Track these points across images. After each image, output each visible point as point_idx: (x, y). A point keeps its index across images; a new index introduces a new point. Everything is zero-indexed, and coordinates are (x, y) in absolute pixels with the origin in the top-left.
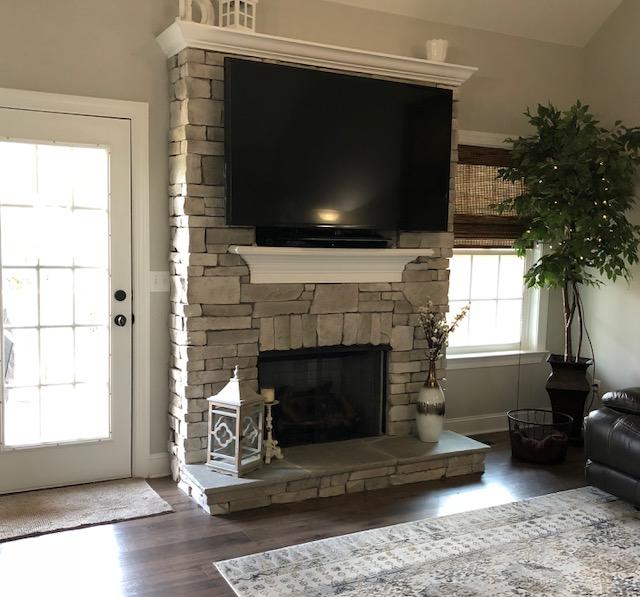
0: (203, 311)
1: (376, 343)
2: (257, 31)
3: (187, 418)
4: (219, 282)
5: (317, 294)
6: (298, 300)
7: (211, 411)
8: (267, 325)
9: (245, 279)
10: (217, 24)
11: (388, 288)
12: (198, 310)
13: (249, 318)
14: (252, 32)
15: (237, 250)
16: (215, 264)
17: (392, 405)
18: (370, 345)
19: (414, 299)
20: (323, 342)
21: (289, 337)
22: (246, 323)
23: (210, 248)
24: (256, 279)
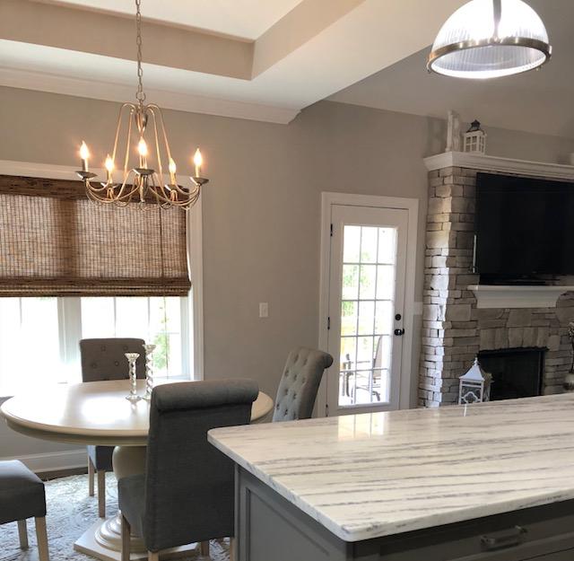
0: (452, 325)
1: (540, 346)
2: (486, 154)
3: (442, 390)
4: (461, 308)
5: (510, 315)
6: (500, 318)
7: (461, 385)
8: (484, 334)
9: (474, 305)
10: (462, 150)
11: (548, 311)
12: (450, 324)
13: (475, 330)
14: (483, 155)
15: (470, 287)
16: (459, 296)
17: (546, 386)
18: (536, 347)
19: (561, 318)
20: (512, 346)
21: (494, 342)
22: (473, 333)
23: (458, 287)
24: (481, 305)
